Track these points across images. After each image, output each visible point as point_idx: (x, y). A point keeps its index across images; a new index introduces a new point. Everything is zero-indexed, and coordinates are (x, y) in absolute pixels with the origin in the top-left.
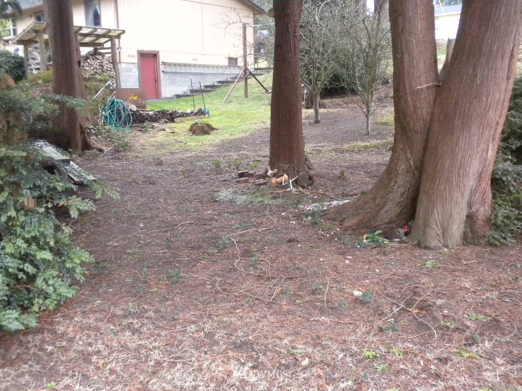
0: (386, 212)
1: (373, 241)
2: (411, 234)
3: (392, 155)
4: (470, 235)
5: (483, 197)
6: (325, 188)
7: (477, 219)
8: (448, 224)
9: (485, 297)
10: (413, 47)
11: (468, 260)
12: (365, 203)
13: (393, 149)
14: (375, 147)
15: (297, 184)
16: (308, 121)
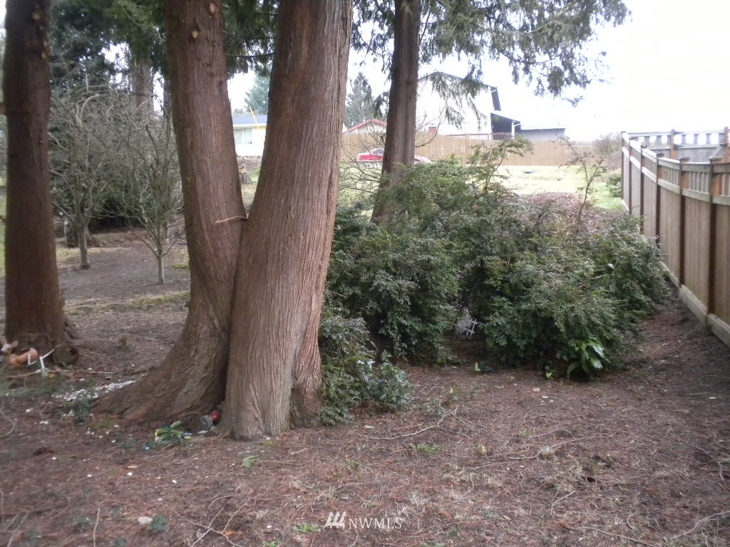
0: (186, 393)
1: (169, 438)
2: (221, 422)
3: (190, 314)
4: (298, 414)
5: (310, 363)
6: (97, 365)
7: (305, 393)
8: (269, 404)
9: (318, 498)
10: (207, 169)
11: (297, 449)
12: (156, 384)
13: (190, 305)
14: (171, 301)
15: (53, 361)
16: (71, 265)
